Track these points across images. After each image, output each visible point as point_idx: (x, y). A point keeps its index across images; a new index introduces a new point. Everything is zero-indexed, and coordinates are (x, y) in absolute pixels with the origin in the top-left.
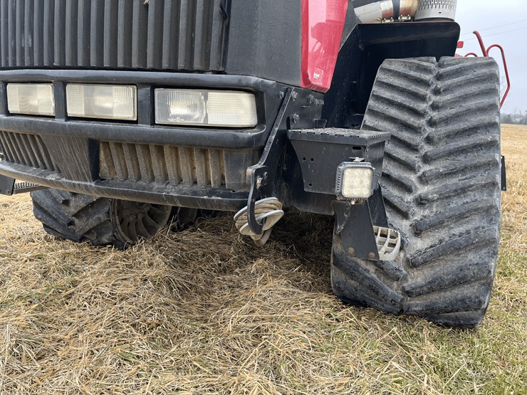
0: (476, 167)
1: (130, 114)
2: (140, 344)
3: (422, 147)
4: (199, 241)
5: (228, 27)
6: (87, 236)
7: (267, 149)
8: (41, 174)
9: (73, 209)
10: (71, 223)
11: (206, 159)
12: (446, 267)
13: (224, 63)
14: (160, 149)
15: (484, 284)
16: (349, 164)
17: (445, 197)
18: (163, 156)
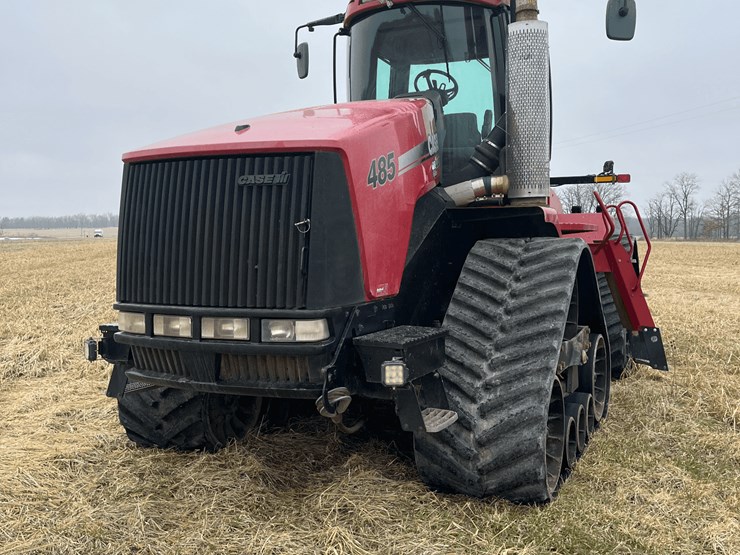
0: (537, 354)
1: (245, 336)
2: (245, 517)
3: (495, 336)
4: (292, 442)
5: (307, 280)
6: (174, 441)
7: (337, 353)
8: (173, 378)
9: (163, 411)
10: (159, 427)
11: (296, 363)
12: (507, 445)
13: (305, 301)
14: (264, 358)
15: (537, 458)
16: (388, 362)
17: (507, 381)
18: (265, 361)
